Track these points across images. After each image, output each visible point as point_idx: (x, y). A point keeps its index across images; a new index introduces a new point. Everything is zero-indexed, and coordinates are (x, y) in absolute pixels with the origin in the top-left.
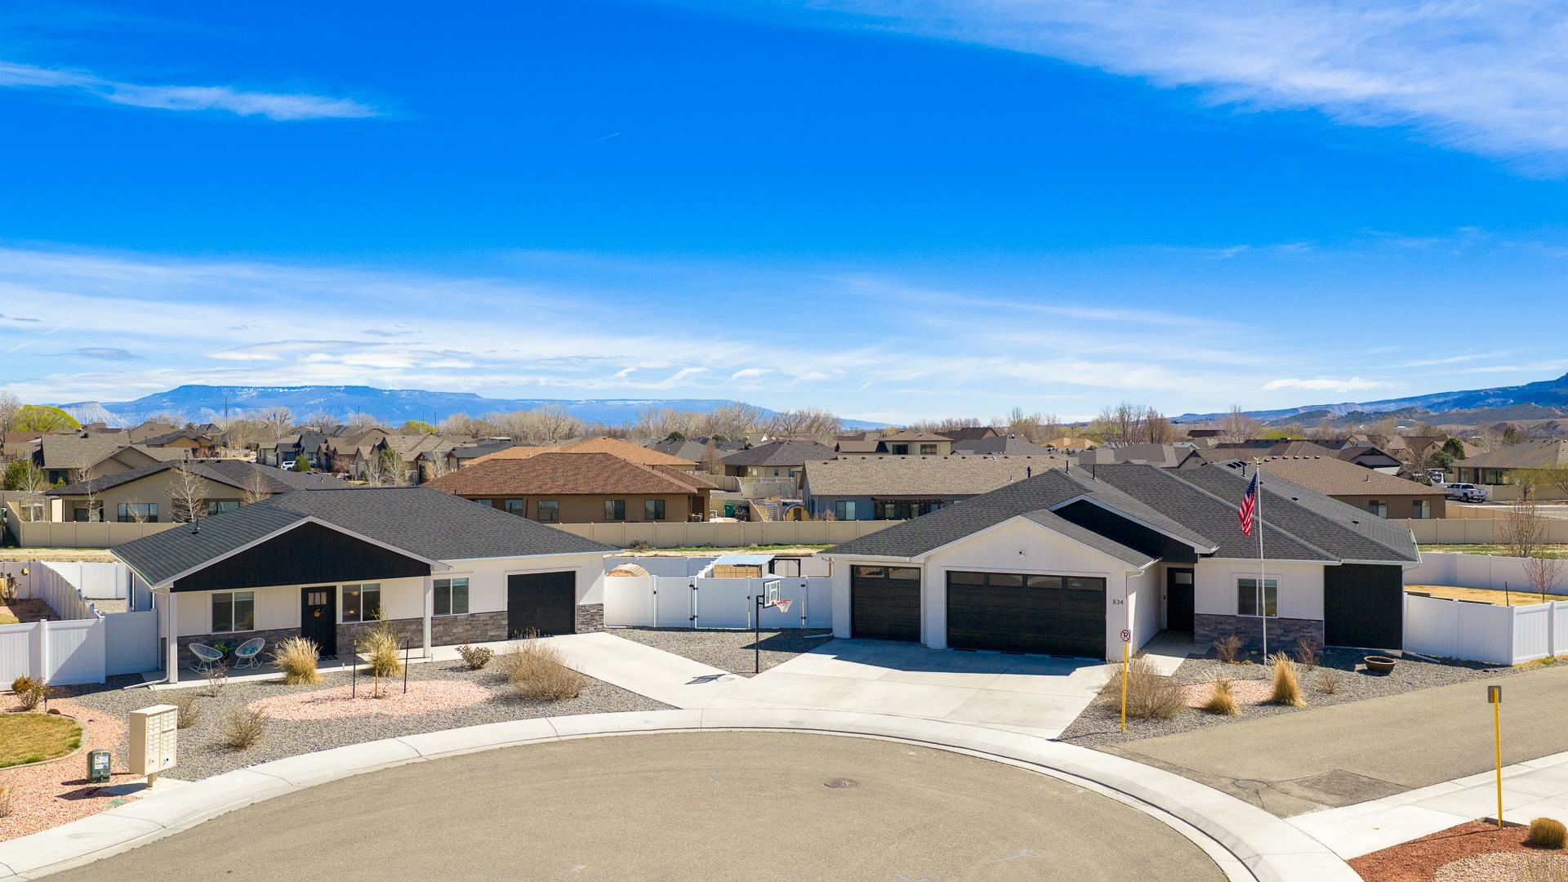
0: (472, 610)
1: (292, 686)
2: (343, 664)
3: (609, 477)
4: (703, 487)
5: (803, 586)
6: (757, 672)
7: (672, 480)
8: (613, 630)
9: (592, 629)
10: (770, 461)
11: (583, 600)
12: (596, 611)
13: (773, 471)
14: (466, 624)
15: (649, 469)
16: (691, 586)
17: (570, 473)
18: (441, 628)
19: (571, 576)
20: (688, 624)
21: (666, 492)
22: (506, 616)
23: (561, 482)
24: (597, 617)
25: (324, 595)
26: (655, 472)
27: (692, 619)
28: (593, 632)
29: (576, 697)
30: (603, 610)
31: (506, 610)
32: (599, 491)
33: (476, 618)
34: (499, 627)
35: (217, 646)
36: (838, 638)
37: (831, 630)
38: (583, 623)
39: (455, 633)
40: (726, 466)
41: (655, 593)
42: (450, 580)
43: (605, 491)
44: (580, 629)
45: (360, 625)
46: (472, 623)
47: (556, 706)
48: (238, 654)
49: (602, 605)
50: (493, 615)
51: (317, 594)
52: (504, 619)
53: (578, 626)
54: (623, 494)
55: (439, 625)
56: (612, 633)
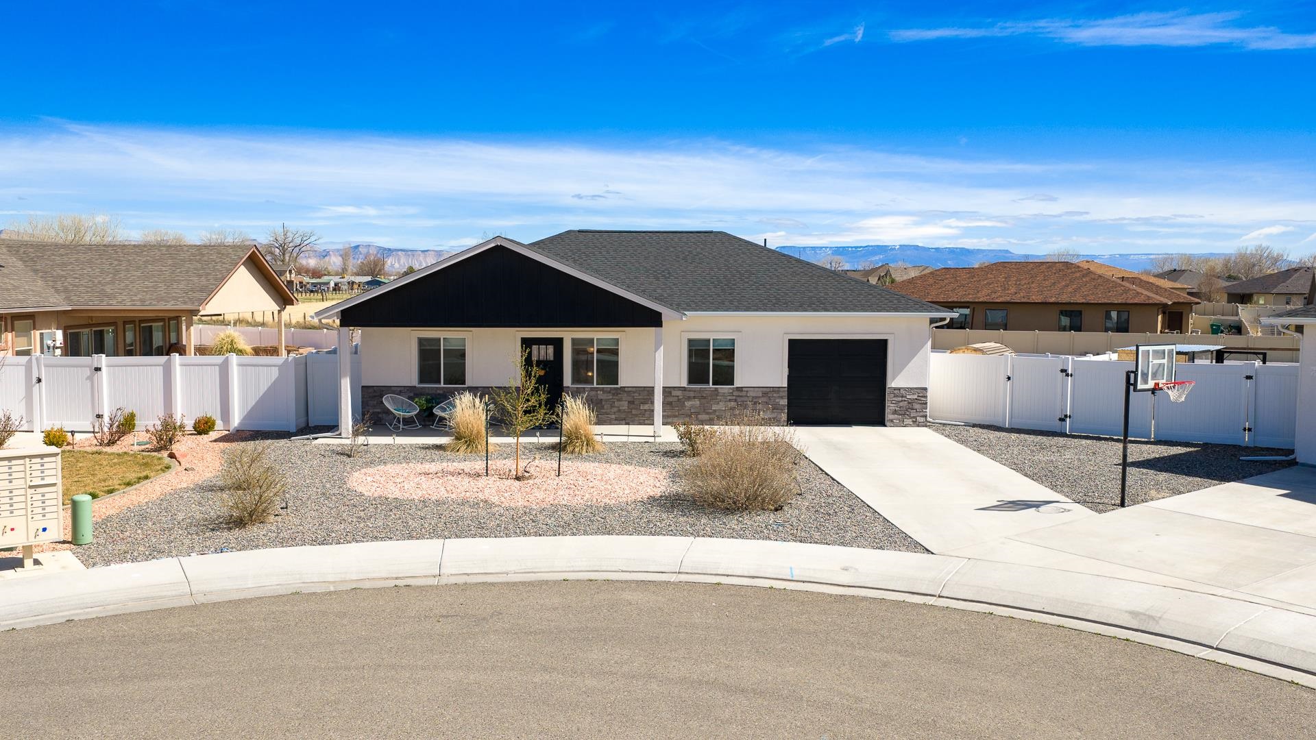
0: (738, 382)
1: (448, 453)
2: (538, 434)
3: (1067, 286)
4: (1181, 301)
5: (1249, 377)
6: (1122, 505)
7: (1140, 290)
8: (942, 427)
9: (909, 421)
10: (1281, 288)
11: (898, 380)
12: (915, 397)
13: (1284, 299)
14: (730, 400)
15: (1119, 281)
16: (1062, 371)
17: (1023, 282)
18: (697, 402)
19: (881, 346)
20: (1056, 425)
21: (1131, 302)
22: (786, 394)
23: (1013, 290)
24: (917, 406)
25: (551, 349)
26: (1124, 283)
27: (1062, 420)
28: (911, 426)
29: (776, 510)
30: (926, 397)
31: (786, 386)
32: (1053, 300)
33: (744, 394)
34: (776, 408)
35: (416, 400)
36: (1303, 465)
37: (1292, 452)
38: (895, 412)
39: (715, 411)
40: (1229, 294)
41: (1009, 378)
42: (709, 340)
43: (1059, 300)
44: (892, 421)
45: (592, 389)
46: (739, 399)
47: (733, 522)
48: (435, 411)
49: (925, 389)
50: (768, 392)
51: (543, 347)
52: (782, 398)
53: (889, 416)
54: (1080, 304)
55: (694, 397)
56: (936, 430)
